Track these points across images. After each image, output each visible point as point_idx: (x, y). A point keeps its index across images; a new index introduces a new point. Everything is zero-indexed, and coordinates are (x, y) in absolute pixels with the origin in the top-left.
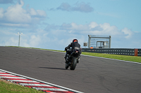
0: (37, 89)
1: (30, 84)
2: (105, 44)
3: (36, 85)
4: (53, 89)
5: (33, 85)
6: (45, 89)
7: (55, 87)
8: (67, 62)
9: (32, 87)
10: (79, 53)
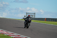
0: (6, 34)
1: (3, 33)
2: (33, 16)
3: (5, 33)
4: (12, 35)
5: (4, 33)
6: (9, 35)
7: (13, 34)
8: (25, 25)
9: (3, 34)
10: (31, 21)
